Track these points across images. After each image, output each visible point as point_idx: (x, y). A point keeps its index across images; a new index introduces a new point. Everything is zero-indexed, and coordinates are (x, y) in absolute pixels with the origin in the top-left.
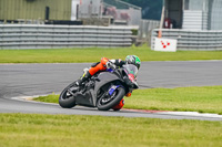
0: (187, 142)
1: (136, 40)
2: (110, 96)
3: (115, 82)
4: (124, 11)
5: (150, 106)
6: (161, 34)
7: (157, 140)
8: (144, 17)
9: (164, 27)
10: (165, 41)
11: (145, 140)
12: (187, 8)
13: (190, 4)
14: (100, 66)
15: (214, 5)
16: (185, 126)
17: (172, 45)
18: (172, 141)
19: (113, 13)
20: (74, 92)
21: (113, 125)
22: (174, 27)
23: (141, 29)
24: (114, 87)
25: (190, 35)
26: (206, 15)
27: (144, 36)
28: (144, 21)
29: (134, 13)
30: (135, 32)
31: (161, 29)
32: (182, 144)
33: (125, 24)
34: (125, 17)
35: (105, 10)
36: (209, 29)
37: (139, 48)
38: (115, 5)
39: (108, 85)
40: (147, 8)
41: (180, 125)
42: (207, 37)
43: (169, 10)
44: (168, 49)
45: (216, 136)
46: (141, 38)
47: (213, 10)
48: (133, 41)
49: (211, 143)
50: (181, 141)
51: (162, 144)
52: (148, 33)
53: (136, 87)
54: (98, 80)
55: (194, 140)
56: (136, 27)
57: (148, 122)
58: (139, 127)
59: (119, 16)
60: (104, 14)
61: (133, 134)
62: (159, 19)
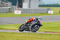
0: (24, 39)
1: (10, 11)
2: (35, 28)
3: (36, 24)
4: (7, 3)
5: (14, 29)
6: (17, 9)
7: (16, 38)
8: (12, 5)
9: (18, 7)
10: (18, 11)
11: (12, 38)
12: (24, 2)
13: (25, 1)
14: (31, 20)
15: (31, 1)
16: (23, 34)
17: (20, 12)
18: (20, 39)
19: (4, 4)
20: (23, 27)
21: (4, 34)
22: (20, 7)
23: (11, 8)
24: (36, 26)
25: (24, 10)
26: (29, 4)
27: (12, 10)
28: (12, 6)
29: (10, 4)
30: (10, 9)
31: (17, 8)
32: (23, 39)
33: (7, 7)
34: (7, 5)
35: (2, 3)
36: (30, 8)
37: (11, 13)
38: (4, 1)
39: (34, 25)
40: (13, 2)
41: (22, 34)
42: (29, 10)
43: (19, 3)
44: (19, 13)
45: (32, 37)
46: (11, 10)
47: (31, 3)
48: (9, 11)
49: (30, 39)
50: (22, 38)
51: (17, 39)
52: (13, 9)
53: (42, 25)
54: (31, 24)
55: (26, 38)
56: (10, 8)
57: (13, 33)
58: (11, 35)
59: (5, 4)
60: (1, 4)
61: (9, 37)
62: (16, 5)
